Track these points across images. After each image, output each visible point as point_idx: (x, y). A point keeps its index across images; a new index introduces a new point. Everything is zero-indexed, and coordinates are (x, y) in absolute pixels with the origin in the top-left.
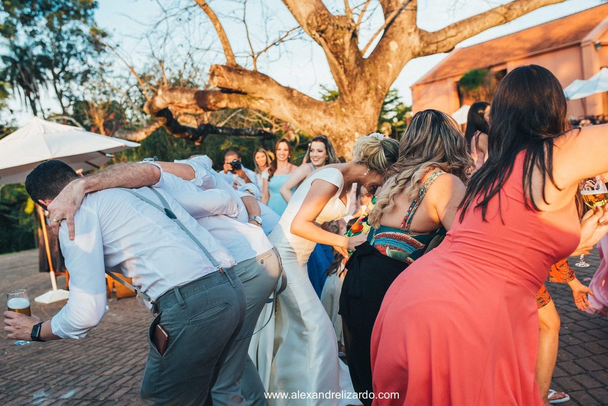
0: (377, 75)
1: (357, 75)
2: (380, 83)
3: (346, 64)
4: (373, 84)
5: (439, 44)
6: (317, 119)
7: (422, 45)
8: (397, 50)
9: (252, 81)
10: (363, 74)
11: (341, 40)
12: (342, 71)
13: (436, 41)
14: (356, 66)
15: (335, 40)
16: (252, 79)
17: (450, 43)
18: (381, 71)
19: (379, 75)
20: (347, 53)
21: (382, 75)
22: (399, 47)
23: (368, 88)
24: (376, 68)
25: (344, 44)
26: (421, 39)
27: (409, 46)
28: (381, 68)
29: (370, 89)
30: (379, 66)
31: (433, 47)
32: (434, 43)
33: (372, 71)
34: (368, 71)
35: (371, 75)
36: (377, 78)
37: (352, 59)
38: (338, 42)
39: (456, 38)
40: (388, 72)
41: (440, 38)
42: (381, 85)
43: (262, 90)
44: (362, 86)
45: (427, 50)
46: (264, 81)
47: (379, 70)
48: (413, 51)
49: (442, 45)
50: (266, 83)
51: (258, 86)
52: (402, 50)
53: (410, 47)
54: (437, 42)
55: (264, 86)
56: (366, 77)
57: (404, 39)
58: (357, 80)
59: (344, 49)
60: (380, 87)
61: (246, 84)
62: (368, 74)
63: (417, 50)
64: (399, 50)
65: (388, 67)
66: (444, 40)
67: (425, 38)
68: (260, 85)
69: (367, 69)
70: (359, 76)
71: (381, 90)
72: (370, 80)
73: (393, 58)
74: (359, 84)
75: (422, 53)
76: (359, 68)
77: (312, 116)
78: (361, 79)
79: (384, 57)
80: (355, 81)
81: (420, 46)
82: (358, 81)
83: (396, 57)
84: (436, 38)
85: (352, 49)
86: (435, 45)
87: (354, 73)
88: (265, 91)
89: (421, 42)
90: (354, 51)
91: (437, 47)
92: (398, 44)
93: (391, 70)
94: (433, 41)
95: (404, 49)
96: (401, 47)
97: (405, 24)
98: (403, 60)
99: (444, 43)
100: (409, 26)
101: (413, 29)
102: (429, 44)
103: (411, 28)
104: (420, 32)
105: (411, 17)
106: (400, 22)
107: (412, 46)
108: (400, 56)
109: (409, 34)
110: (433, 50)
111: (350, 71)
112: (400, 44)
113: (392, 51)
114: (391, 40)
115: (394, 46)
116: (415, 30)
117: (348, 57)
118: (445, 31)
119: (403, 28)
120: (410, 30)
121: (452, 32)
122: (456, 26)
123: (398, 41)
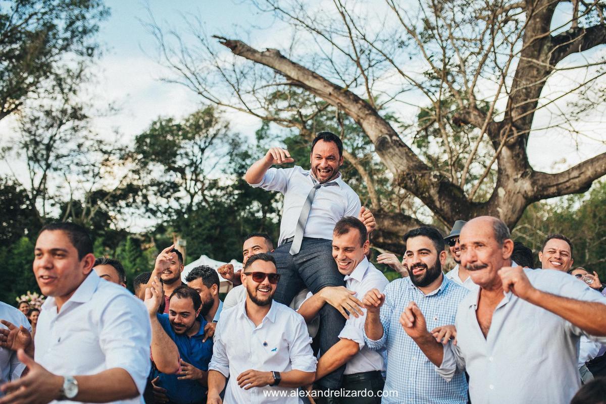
5: (560, 186)
7: (535, 189)
8: (505, 196)
9: (392, 224)
11: (427, 194)
12: (442, 220)
13: (555, 183)
14: (454, 213)
15: (422, 194)
16: (391, 222)
17: (574, 184)
20: (438, 204)
25: (430, 197)
26: (533, 183)
27: (516, 192)
28: (492, 212)
30: (490, 211)
31: (553, 190)
32: (553, 186)
37: (446, 208)
38: (424, 195)
39: (579, 179)
41: (561, 180)
45: (545, 193)
46: (403, 223)
48: (525, 196)
49: (565, 187)
50: (406, 225)
51: (398, 228)
52: (509, 195)
53: (518, 193)
54: (557, 185)
57: (510, 185)
59: (433, 202)
61: (386, 226)
63: (530, 194)
64: (507, 195)
65: (498, 212)
66: (567, 181)
67: (540, 182)
68: (400, 226)
73: (501, 204)
75: (539, 197)
79: (494, 202)
81: (533, 191)
83: (504, 202)
84: (558, 180)
85: (444, 199)
86: (555, 187)
89: (533, 187)
91: (558, 189)
92: (505, 190)
93: (501, 215)
94: (552, 184)
95: (512, 194)
96: (508, 193)
97: (510, 171)
98: (514, 205)
99: (568, 184)
100: (515, 173)
101: (519, 176)
102: (545, 187)
103: (517, 174)
104: (534, 176)
105: (514, 165)
106: (505, 170)
107: (523, 191)
108: (509, 201)
109: (516, 180)
110: (554, 193)
111: (449, 218)
112: (507, 190)
113: (500, 197)
114: (499, 187)
115: (501, 192)
116: (523, 176)
117: (441, 207)
118: (568, 172)
119: (507, 175)
120: (516, 177)
121: (575, 173)
122: (579, 167)
123: (504, 187)
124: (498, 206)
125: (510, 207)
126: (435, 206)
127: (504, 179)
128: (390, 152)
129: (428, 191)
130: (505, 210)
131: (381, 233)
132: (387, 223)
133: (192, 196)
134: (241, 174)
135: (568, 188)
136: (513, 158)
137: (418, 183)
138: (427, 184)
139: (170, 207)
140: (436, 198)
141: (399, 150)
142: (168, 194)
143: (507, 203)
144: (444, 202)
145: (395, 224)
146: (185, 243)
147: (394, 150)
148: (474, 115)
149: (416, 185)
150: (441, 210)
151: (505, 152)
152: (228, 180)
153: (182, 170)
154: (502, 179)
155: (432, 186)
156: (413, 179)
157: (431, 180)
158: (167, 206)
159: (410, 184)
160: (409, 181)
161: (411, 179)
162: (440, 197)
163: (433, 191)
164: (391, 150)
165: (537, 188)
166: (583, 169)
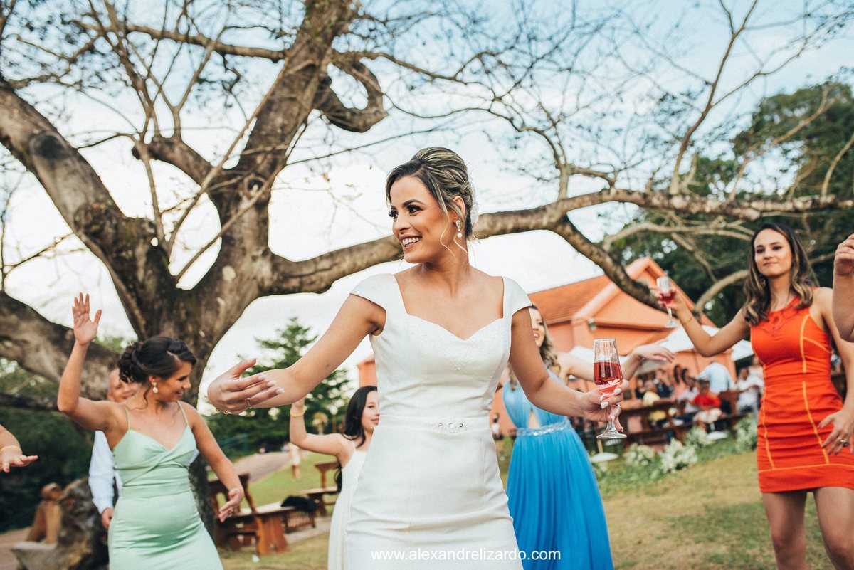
0: (199, 315)
1: (161, 310)
2: (203, 327)
3: (140, 291)
4: (190, 328)
5: (304, 279)
6: (97, 379)
7: (275, 277)
8: (233, 280)
10: (175, 312)
11: (130, 253)
12: (133, 303)
13: (299, 273)
14: (158, 296)
15: (120, 251)
17: (321, 279)
18: (206, 310)
19: (202, 316)
20: (140, 274)
21: (207, 316)
22: (237, 275)
23: (182, 334)
24: (199, 304)
25: (134, 259)
26: (275, 268)
27: (252, 276)
28: (207, 305)
29: (186, 335)
30: (203, 303)
31: (294, 283)
32: (295, 277)
33: (191, 309)
34: (184, 308)
35: (188, 314)
36: (198, 319)
37: (151, 284)
38: (124, 254)
39: (330, 272)
40: (218, 312)
41: (306, 271)
42: (204, 331)
44: (171, 330)
45: (285, 286)
46: (14, 311)
47: (203, 308)
48: (261, 284)
49: (309, 281)
52: (241, 280)
53: (255, 278)
54: (301, 276)
56: (179, 316)
57: (246, 265)
58: (162, 320)
59: (135, 268)
60: (202, 334)
62: (183, 313)
63: (267, 283)
64: (237, 281)
65: (218, 305)
66: (313, 274)
67: (282, 268)
69: (182, 305)
70: (165, 313)
71: (204, 338)
72: (185, 322)
73: (226, 292)
74: (166, 326)
75: (275, 290)
76: (166, 301)
77: (89, 372)
78: (169, 319)
79: (213, 289)
80: (159, 320)
81: (272, 279)
82: (164, 321)
83: (231, 291)
84: (301, 270)
85: (151, 269)
86: (298, 280)
87: (156, 307)
88: (15, 327)
89: (273, 273)
90: (154, 273)
91: (301, 283)
92: (236, 272)
93: (222, 310)
94: (295, 274)
95: (245, 279)
96: (240, 276)
97: (249, 243)
98: (243, 297)
99: (313, 278)
100: (255, 248)
101: (260, 252)
102: (287, 278)
103: (258, 250)
104: (274, 260)
105: (257, 234)
107: (259, 277)
108: (238, 289)
109: (254, 259)
110: (294, 288)
111: (148, 303)
112: (239, 272)
113: (226, 282)
114: (225, 264)
115: (229, 273)
116: (263, 256)
117: (144, 280)
118: (314, 261)
119: (244, 249)
120: (255, 253)
121: (325, 264)
122: (331, 255)
123: (235, 267)
124: (219, 294)
125: (238, 298)
126: (135, 278)
127: (236, 254)
128: (66, 165)
129: (133, 248)
130: (230, 303)
135: (312, 283)
136: (258, 224)
137: (121, 230)
138: (135, 234)
140: (141, 262)
141: (82, 167)
143: (234, 293)
144: (150, 272)
147: (73, 162)
148: (181, 149)
149: (116, 234)
150: (143, 286)
154: (233, 254)
155: (142, 241)
156: (114, 222)
157: (144, 229)
160: (108, 223)
161: (110, 219)
162: (147, 263)
163: (141, 250)
165: (278, 278)
166: (338, 260)
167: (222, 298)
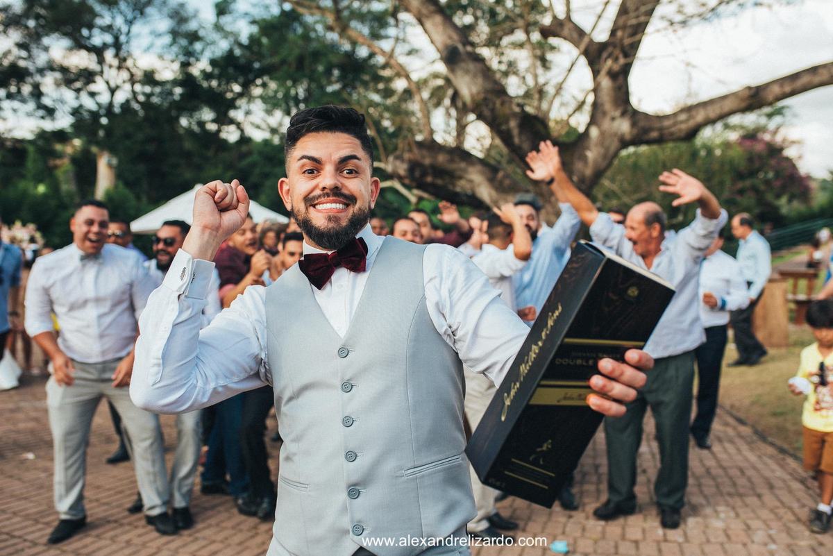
0: (573, 164)
2: (576, 173)
5: (663, 131)
7: (635, 132)
8: (598, 136)
9: (448, 159)
11: (505, 126)
13: (659, 126)
15: (498, 126)
16: (448, 157)
17: (680, 130)
18: (578, 160)
19: (575, 165)
20: (517, 140)
21: (579, 166)
22: (600, 133)
24: (573, 155)
25: (510, 130)
26: (634, 124)
27: (613, 133)
28: (579, 156)
30: (576, 154)
31: (654, 135)
32: (655, 129)
36: (571, 167)
38: (500, 127)
40: (586, 162)
41: (666, 123)
43: (462, 170)
45: (646, 137)
47: (576, 159)
48: (622, 138)
49: (670, 132)
52: (604, 137)
53: (615, 134)
54: (660, 129)
55: (463, 165)
57: (606, 124)
59: (511, 137)
61: (440, 162)
63: (628, 137)
64: (600, 138)
65: (586, 156)
66: (673, 126)
67: (642, 123)
73: (592, 146)
75: (636, 141)
79: (583, 144)
81: (632, 133)
83: (596, 145)
84: (661, 123)
86: (658, 132)
88: (465, 171)
89: (632, 129)
90: (528, 138)
92: (599, 129)
93: (591, 160)
94: (655, 127)
95: (607, 135)
96: (602, 134)
97: (608, 106)
98: (607, 149)
99: (673, 129)
100: (614, 110)
102: (646, 131)
103: (616, 112)
104: (635, 116)
105: (614, 99)
106: (602, 105)
107: (619, 133)
108: (602, 144)
109: (613, 119)
110: (654, 139)
112: (602, 130)
113: (592, 139)
114: (592, 126)
115: (594, 132)
116: (623, 114)
117: (520, 144)
118: (675, 115)
119: (604, 112)
120: (614, 114)
121: (683, 117)
122: (689, 109)
123: (599, 126)
124: (588, 148)
125: (602, 151)
127: (599, 115)
128: (462, 68)
129: (507, 122)
130: (596, 155)
131: (430, 171)
132: (441, 158)
133: (113, 91)
134: (185, 65)
135: (672, 134)
136: (614, 90)
137: (496, 113)
138: (508, 113)
139: (81, 106)
140: (515, 132)
142: (78, 85)
143: (599, 146)
144: (524, 138)
145: (452, 161)
146: (115, 161)
147: (468, 64)
148: (570, 26)
149: (492, 114)
150: (520, 148)
151: (606, 82)
152: (168, 71)
153: (99, 52)
154: (597, 117)
155: (512, 117)
156: (490, 106)
157: (511, 109)
158: (75, 104)
159: (487, 113)
160: (485, 108)
161: (487, 105)
162: (520, 133)
163: (513, 124)
164: (463, 65)
165: (638, 131)
166: (694, 113)
167: (590, 150)
